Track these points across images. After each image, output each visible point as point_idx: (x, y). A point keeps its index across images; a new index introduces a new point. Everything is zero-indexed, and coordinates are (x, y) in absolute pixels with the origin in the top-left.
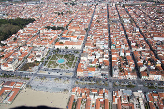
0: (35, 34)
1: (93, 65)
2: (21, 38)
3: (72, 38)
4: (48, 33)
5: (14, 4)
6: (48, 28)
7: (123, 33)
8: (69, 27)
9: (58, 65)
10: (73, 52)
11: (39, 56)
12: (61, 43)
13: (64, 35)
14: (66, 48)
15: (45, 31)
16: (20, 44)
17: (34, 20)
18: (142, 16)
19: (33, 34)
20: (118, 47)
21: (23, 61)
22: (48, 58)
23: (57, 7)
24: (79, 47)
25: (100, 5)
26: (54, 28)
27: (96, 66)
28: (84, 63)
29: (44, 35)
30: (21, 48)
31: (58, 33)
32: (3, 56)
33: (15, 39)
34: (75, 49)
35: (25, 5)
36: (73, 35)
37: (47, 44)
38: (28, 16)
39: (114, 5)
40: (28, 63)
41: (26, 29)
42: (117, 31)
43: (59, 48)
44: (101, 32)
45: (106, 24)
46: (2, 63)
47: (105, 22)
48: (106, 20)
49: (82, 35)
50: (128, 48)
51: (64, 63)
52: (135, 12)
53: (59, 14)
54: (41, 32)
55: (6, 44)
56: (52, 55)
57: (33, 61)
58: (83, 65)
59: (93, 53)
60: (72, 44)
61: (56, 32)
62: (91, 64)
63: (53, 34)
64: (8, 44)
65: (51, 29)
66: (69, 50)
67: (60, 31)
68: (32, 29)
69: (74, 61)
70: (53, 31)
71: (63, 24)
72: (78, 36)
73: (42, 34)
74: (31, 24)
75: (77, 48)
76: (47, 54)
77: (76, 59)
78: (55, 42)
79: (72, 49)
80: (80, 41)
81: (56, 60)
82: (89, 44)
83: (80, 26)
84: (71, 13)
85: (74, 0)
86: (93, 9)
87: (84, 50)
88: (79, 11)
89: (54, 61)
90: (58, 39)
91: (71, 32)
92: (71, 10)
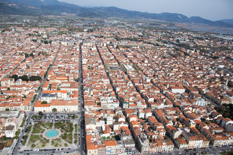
1: (106, 135)
3: (59, 94)
4: (15, 86)
6: (16, 78)
7: (131, 85)
8: (49, 76)
9: (48, 141)
11: (10, 128)
12: (45, 103)
13: (45, 89)
15: (10, 83)
18: (146, 61)
20: (132, 105)
22: (27, 130)
23: (20, 45)
24: (74, 109)
25: (86, 44)
26: (25, 78)
27: (111, 137)
28: (93, 134)
29: (9, 89)
31: (35, 86)
34: (68, 111)
36: (58, 89)
37: (19, 105)
39: (105, 45)
42: (122, 82)
43: (43, 111)
44: (100, 83)
45: (104, 73)
47: (101, 69)
48: (102, 66)
49: (73, 89)
50: (145, 106)
51: (58, 137)
52: (135, 56)
53: (27, 56)
54: (3, 84)
56: (33, 124)
58: (94, 138)
59: (100, 116)
60: (64, 104)
61: (30, 84)
62: (104, 135)
63: (25, 88)
65: (20, 80)
66: (59, 113)
67: (37, 82)
69: (74, 132)
70: (25, 83)
71: (38, 72)
72: (69, 90)
73: (6, 87)
75: (72, 110)
76: (23, 123)
77: (76, 128)
78: (32, 102)
79: (64, 112)
80: (74, 98)
81: (42, 132)
82: (90, 103)
83: (67, 75)
84: (47, 55)
85: (45, 36)
86: (78, 50)
87: (86, 113)
88: (58, 52)
89: (40, 134)
90: (36, 95)
91: (55, 84)
92: (45, 50)
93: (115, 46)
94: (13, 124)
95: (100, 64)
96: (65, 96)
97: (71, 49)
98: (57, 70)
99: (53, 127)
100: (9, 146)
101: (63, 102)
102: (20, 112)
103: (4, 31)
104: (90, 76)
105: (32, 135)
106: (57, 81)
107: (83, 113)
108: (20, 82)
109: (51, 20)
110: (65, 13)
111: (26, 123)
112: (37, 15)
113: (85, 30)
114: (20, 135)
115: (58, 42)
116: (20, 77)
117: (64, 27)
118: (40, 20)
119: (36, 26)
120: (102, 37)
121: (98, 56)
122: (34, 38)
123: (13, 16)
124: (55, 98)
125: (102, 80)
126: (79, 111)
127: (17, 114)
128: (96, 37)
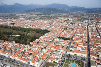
0: (51, 41)
2: (42, 42)
3: (78, 47)
4: (60, 41)
6: (60, 38)
8: (74, 39)
10: (81, 59)
11: (57, 59)
12: (71, 50)
13: (72, 44)
14: (76, 54)
15: (58, 40)
16: (42, 47)
17: (49, 31)
19: (49, 41)
21: (45, 60)
22: (63, 61)
23: (62, 24)
24: (85, 56)
26: (63, 38)
29: (57, 42)
30: (43, 50)
31: (67, 42)
32: (31, 54)
33: (38, 42)
35: (42, 21)
36: (78, 45)
37: (61, 49)
38: (45, 28)
40: (49, 63)
41: (45, 36)
43: (70, 54)
44: (98, 45)
45: (100, 40)
46: (30, 59)
47: (99, 38)
49: (85, 46)
53: (64, 29)
54: (55, 40)
55: (33, 45)
56: (66, 59)
57: (52, 62)
61: (66, 41)
63: (63, 43)
64: (34, 45)
66: (77, 56)
67: (69, 41)
68: (48, 37)
70: (63, 40)
71: (69, 36)
72: (82, 46)
73: (56, 41)
74: (47, 33)
75: (83, 56)
76: (62, 57)
77: (85, 65)
78: (66, 49)
79: (80, 56)
80: (85, 51)
82: (93, 55)
83: (82, 39)
84: (72, 29)
85: (72, 21)
86: (86, 28)
87: (91, 59)
88: (77, 28)
89: (68, 64)
90: (68, 46)
91: (76, 43)
92: (72, 27)
94: (58, 57)
95: (98, 35)
96: (80, 49)
97: (83, 27)
98: (77, 36)
100: (56, 66)
102: (61, 53)
105: (65, 64)
106: (77, 41)
114: (60, 63)
115: (77, 24)
117: (80, 17)
118: (69, 14)
119: (68, 17)
120: (98, 22)
122: (67, 22)
124: (76, 49)
128: (95, 22)
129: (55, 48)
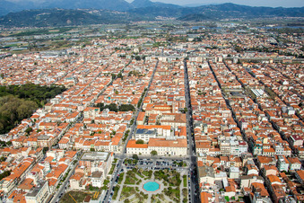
0: (72, 120)
1: (230, 194)
2: (43, 127)
3: (159, 131)
4: (101, 118)
5: (14, 55)
6: (101, 107)
7: (265, 119)
8: (145, 104)
9: (146, 196)
10: (171, 162)
11: (98, 175)
12: (140, 142)
13: (140, 123)
14: (154, 153)
15: (95, 114)
16: (44, 144)
17: (64, 89)
18: (285, 83)
19: (68, 121)
20: (267, 151)
21: (58, 187)
22: (118, 179)
23: (105, 63)
24: (182, 152)
25: (193, 59)
26: (113, 108)
27: (237, 198)
28: (211, 191)
29: (93, 122)
30: (49, 154)
31: (126, 118)
32: (8, 174)
33: (29, 131)
34: (173, 156)
35: (38, 56)
36: (158, 124)
37: (107, 144)
38: (49, 80)
39: (220, 60)
40: (72, 192)
41: (50, 107)
42: (250, 114)
43: (138, 153)
44: (217, 116)
45: (222, 100)
46: (6, 190)
47: (218, 95)
48: (218, 91)
49: (179, 124)
50: (289, 153)
51: (160, 192)
53: (114, 77)
54: (86, 115)
55: (10, 143)
56: (126, 171)
57: (84, 187)
58: (212, 197)
59: (219, 165)
60: (168, 145)
61: (120, 115)
62: (226, 194)
63: (113, 121)
64: (14, 143)
65: (108, 110)
66: (161, 158)
67: (130, 113)
68: (63, 108)
69: (182, 187)
70: (113, 114)
71: (129, 99)
72: (173, 124)
73: (89, 120)
74: (59, 96)
75: (178, 154)
76: (113, 169)
77: (185, 180)
78: (124, 140)
79: (167, 156)
80: (181, 137)
81: (138, 184)
82: (204, 145)
83: (169, 103)
84: (140, 76)
85: (136, 50)
86: (182, 67)
87: (199, 159)
88: (155, 71)
89: (134, 186)
90: (128, 132)
91: (153, 116)
92: (137, 68)
93: (236, 61)
94: (100, 169)
95: (215, 88)
96: (167, 134)
97: (172, 66)
98: (155, 96)
99: (153, 176)
100: (96, 199)
101: (165, 142)
102: (110, 153)
103: (84, 46)
104: (202, 105)
105: (124, 187)
106: (155, 112)
107: (194, 159)
108: (107, 113)
109: (142, 28)
110: (160, 18)
111: (116, 169)
112: (123, 23)
113: (190, 39)
114: (109, 185)
115: (154, 57)
116: (107, 107)
117: (161, 36)
118: (128, 28)
119: (123, 37)
120: (215, 48)
121: (212, 76)
122: (122, 54)
123: (94, 26)
124: (154, 136)
125: (220, 111)
126: (188, 156)
127: (105, 157)
128: (206, 48)
129: (89, 142)
